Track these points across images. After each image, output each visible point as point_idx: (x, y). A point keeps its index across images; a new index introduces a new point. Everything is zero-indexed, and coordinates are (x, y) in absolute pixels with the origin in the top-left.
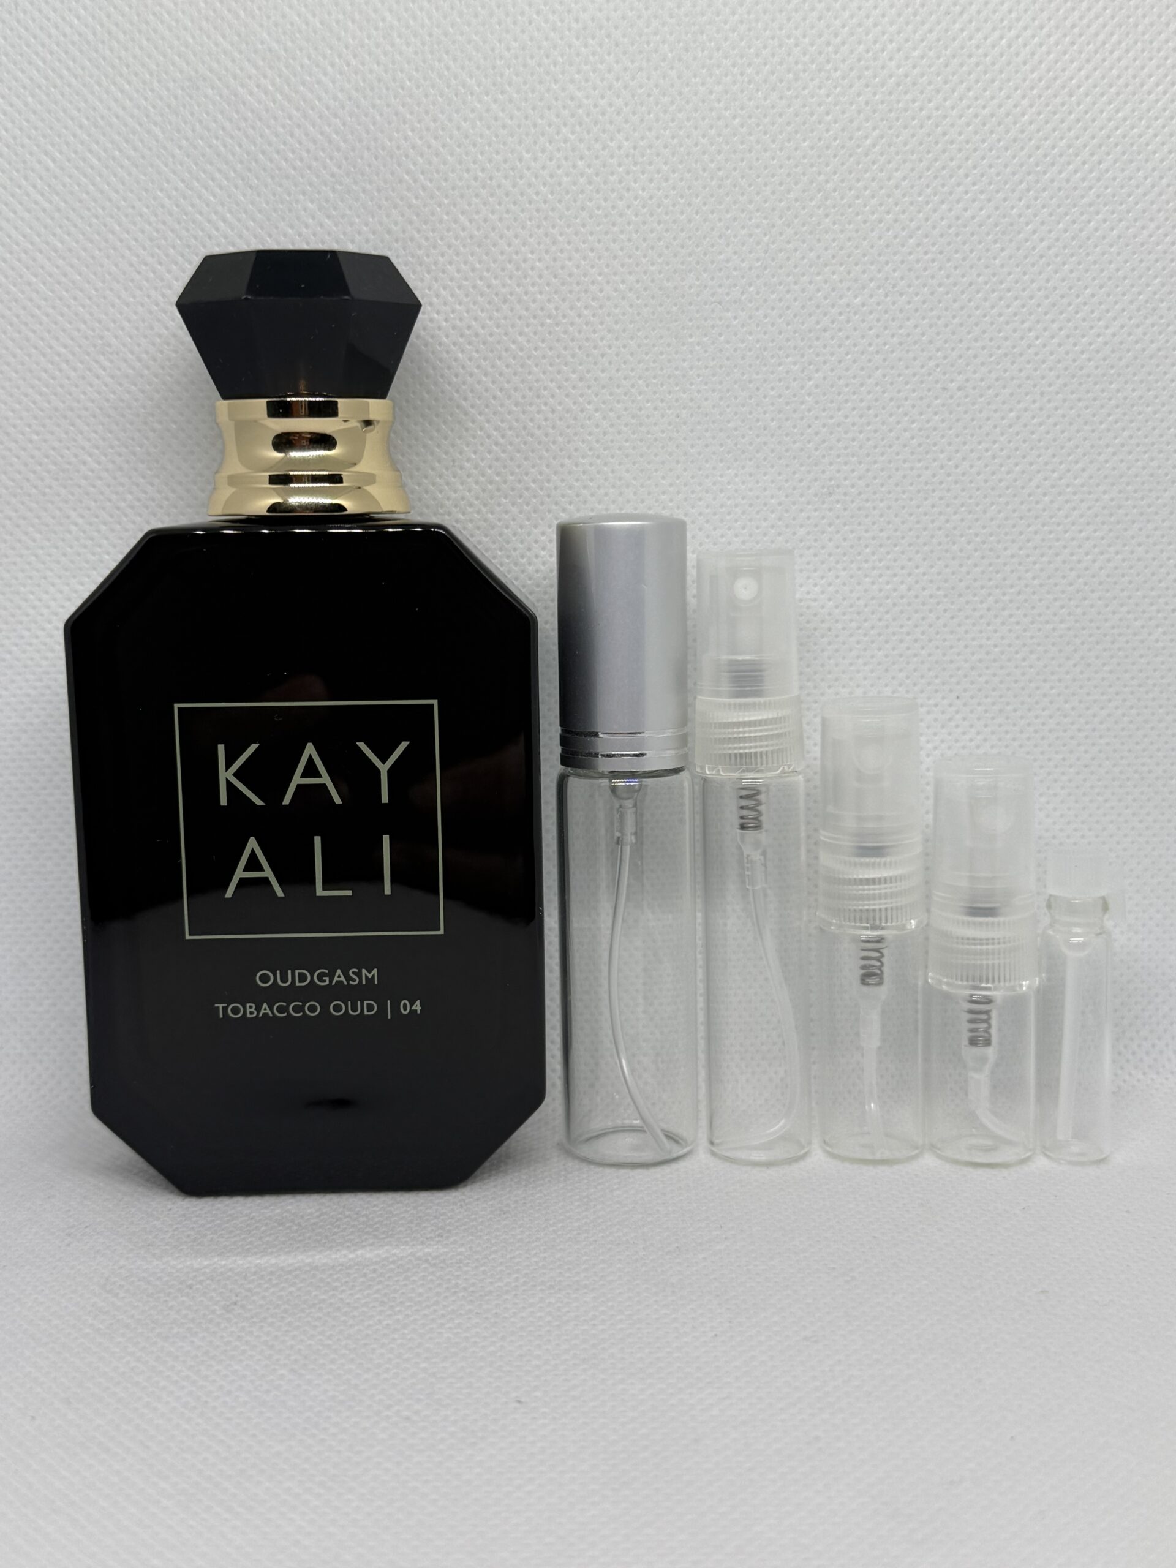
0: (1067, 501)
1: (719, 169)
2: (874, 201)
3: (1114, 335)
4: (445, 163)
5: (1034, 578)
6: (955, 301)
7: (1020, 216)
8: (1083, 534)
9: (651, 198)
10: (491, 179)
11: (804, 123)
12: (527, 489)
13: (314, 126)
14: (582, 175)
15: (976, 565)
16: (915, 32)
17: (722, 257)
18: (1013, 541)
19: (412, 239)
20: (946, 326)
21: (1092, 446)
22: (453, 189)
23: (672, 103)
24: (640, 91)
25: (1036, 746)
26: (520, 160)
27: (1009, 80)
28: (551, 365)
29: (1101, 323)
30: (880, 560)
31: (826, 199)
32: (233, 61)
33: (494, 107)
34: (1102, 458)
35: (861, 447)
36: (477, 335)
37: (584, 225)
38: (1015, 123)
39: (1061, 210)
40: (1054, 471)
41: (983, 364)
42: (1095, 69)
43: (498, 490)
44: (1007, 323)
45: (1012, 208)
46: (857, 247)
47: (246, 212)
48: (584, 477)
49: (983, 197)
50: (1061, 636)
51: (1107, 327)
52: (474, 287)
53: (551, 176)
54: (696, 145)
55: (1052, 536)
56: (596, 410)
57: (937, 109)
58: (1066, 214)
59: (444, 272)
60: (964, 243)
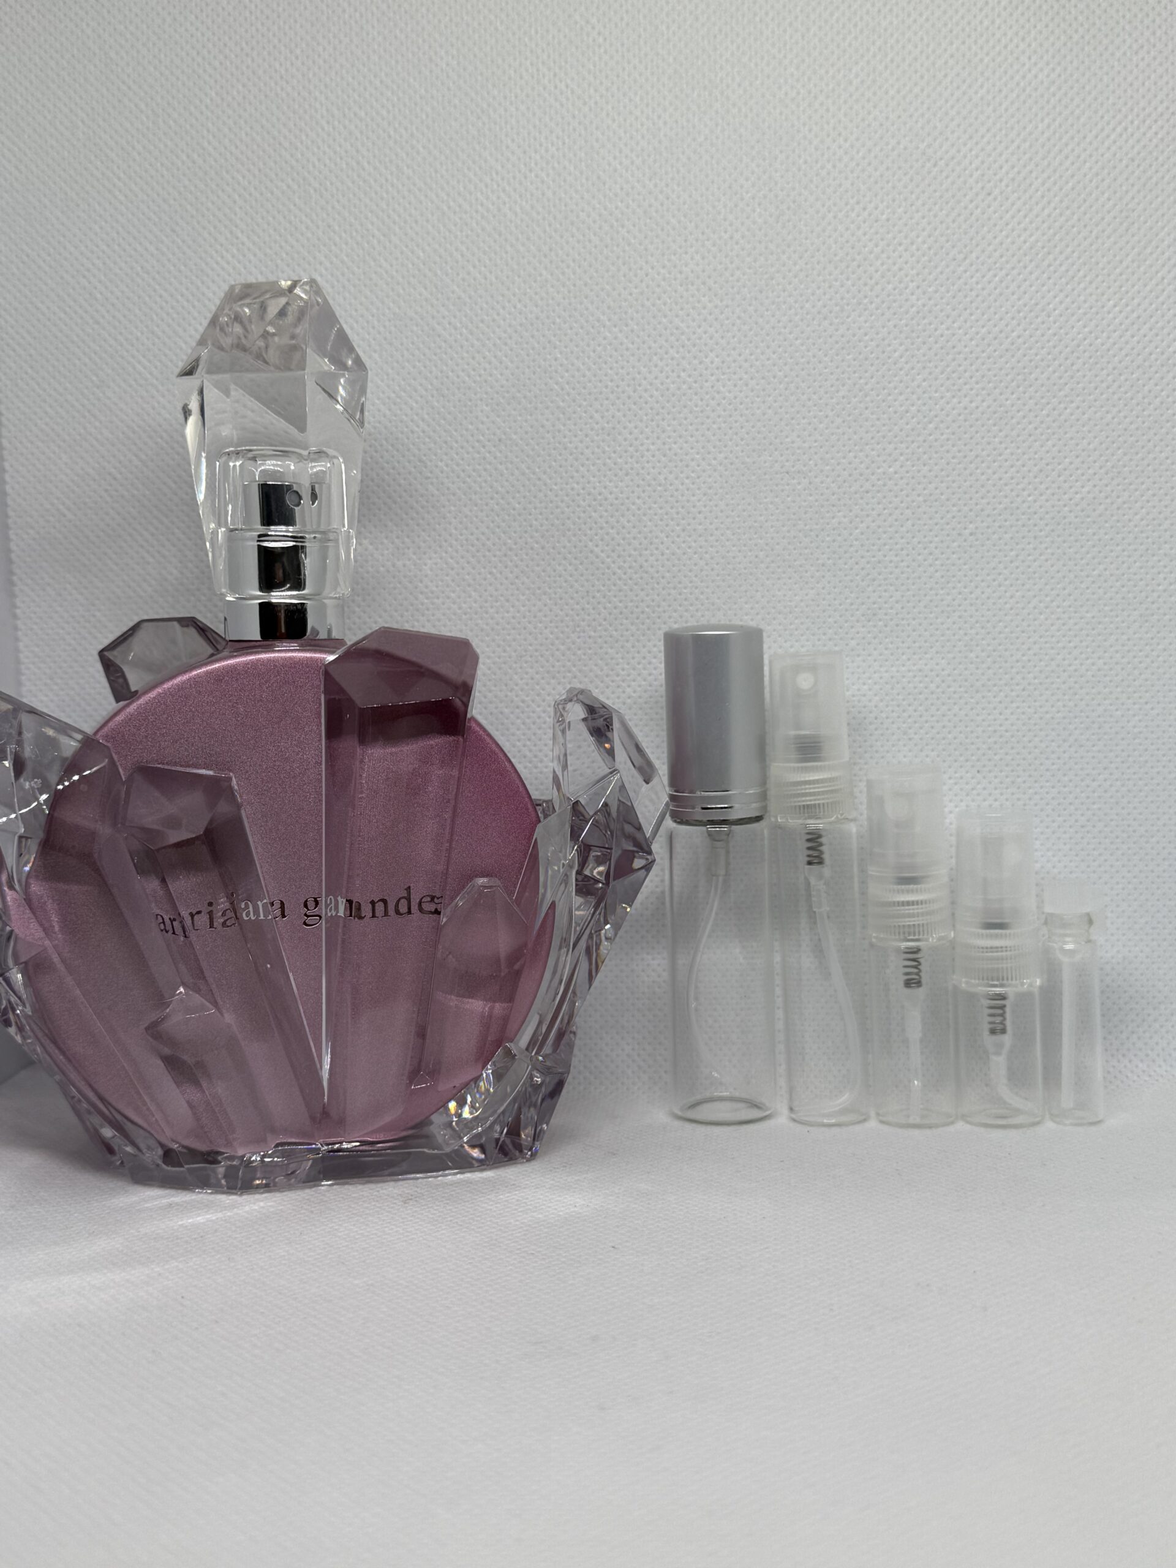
0: (1058, 619)
1: (786, 376)
2: (902, 398)
3: (1089, 492)
4: (584, 376)
5: (1035, 678)
6: (965, 469)
7: (1013, 406)
8: (1071, 644)
9: (735, 398)
10: (618, 386)
11: (848, 342)
12: (643, 612)
13: (489, 351)
14: (684, 383)
15: (989, 668)
16: (930, 274)
17: (788, 440)
18: (1018, 650)
19: (559, 431)
20: (959, 488)
21: (1076, 577)
22: (590, 394)
23: (751, 330)
24: (727, 322)
25: (1042, 810)
26: (639, 373)
27: (1001, 307)
28: (661, 520)
29: (1078, 483)
30: (914, 665)
31: (866, 396)
32: (432, 306)
33: (619, 335)
34: (1083, 586)
35: (897, 579)
36: (606, 499)
37: (686, 419)
38: (1007, 338)
39: (1044, 401)
40: (1047, 596)
41: (988, 516)
42: (1067, 296)
43: (621, 613)
44: (1006, 485)
45: (1007, 400)
46: (890, 431)
47: (439, 413)
48: (686, 603)
49: (984, 392)
50: (1059, 723)
51: (1083, 487)
52: (604, 465)
53: (662, 384)
54: (768, 359)
55: (1048, 645)
56: (695, 553)
57: (948, 329)
58: (1048, 403)
59: (582, 454)
60: (971, 426)
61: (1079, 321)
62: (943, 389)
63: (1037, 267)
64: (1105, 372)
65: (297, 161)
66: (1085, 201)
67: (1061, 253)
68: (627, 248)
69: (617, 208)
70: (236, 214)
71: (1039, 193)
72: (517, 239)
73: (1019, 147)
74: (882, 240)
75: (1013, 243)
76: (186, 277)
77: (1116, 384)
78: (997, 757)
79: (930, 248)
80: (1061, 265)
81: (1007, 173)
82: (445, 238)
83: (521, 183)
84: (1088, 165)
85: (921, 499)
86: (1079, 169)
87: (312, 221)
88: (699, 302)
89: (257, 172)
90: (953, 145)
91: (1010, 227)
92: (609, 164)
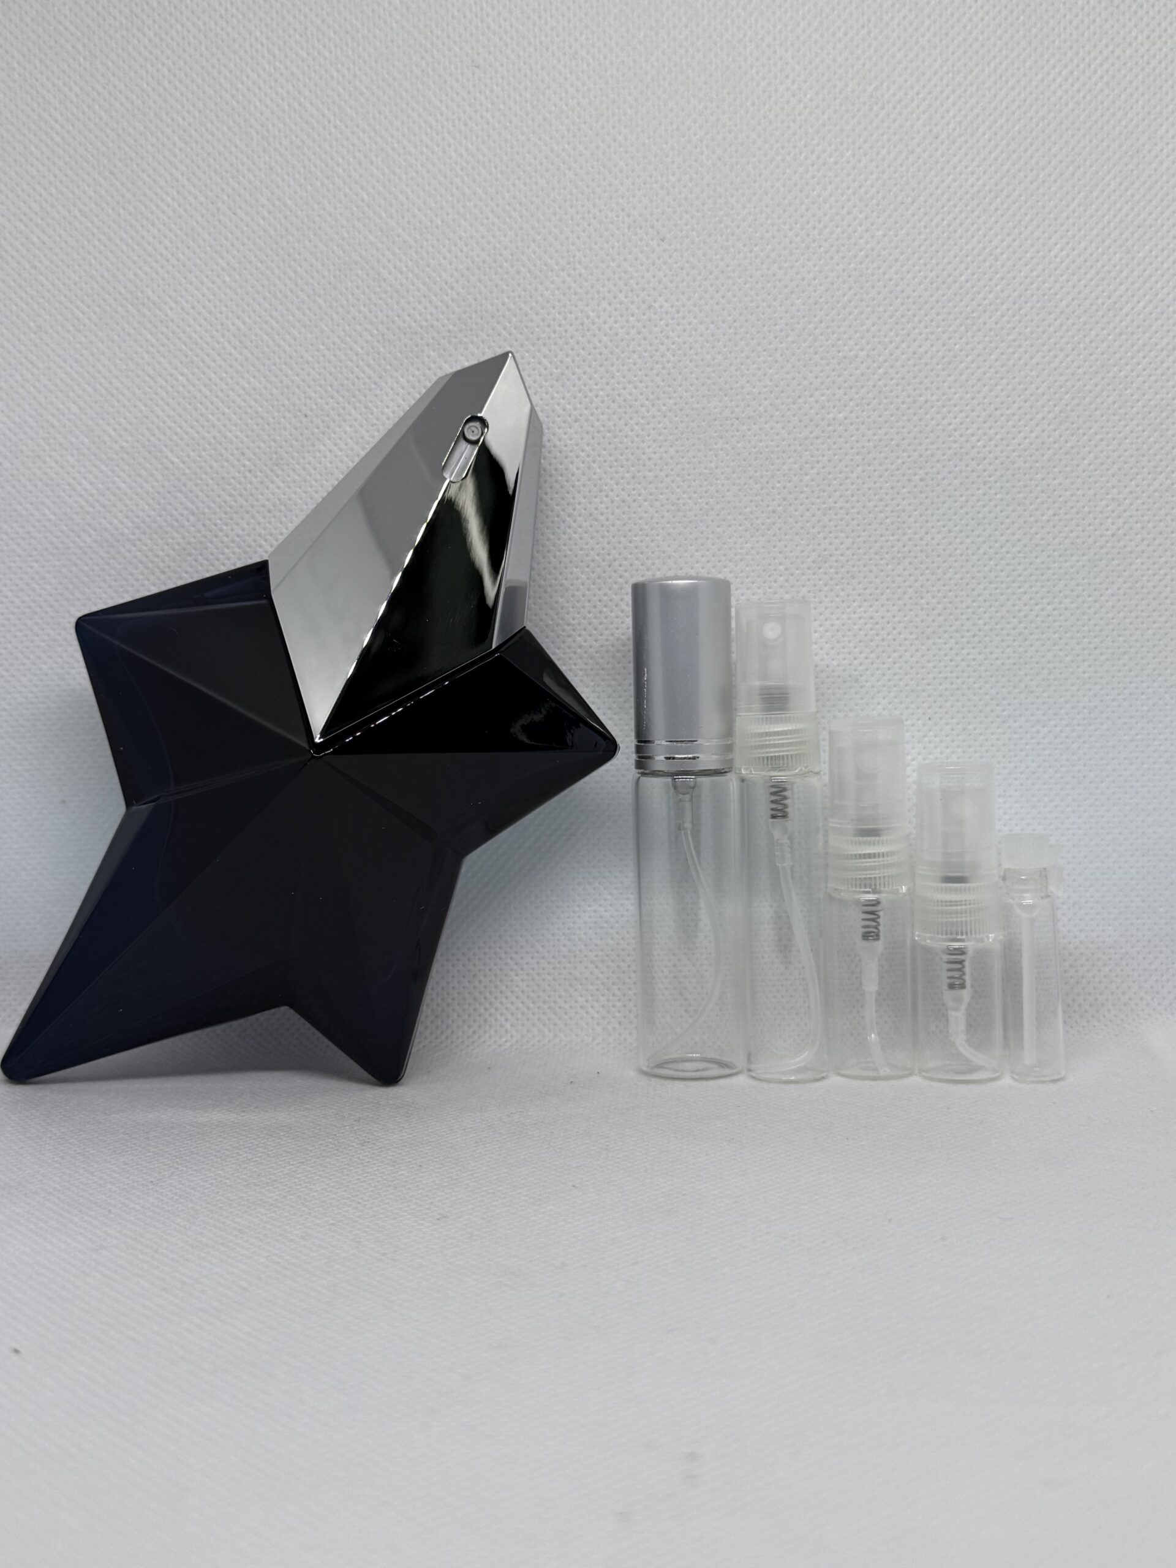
61: (1026, 265)
62: (892, 333)
63: (985, 211)
64: (1052, 316)
65: (238, 103)
66: (1031, 144)
67: (1008, 197)
68: (574, 191)
69: (563, 150)
70: (175, 156)
71: (986, 136)
72: (463, 182)
73: (965, 90)
74: (830, 183)
75: (961, 186)
76: (125, 220)
77: (1064, 328)
78: (948, 704)
79: (878, 192)
80: (1008, 209)
81: (954, 117)
82: (389, 181)
83: (466, 125)
84: (1034, 108)
85: (871, 444)
86: (1025, 113)
87: (254, 164)
88: (647, 246)
89: (197, 114)
90: (900, 88)
91: (957, 170)
92: (555, 105)
